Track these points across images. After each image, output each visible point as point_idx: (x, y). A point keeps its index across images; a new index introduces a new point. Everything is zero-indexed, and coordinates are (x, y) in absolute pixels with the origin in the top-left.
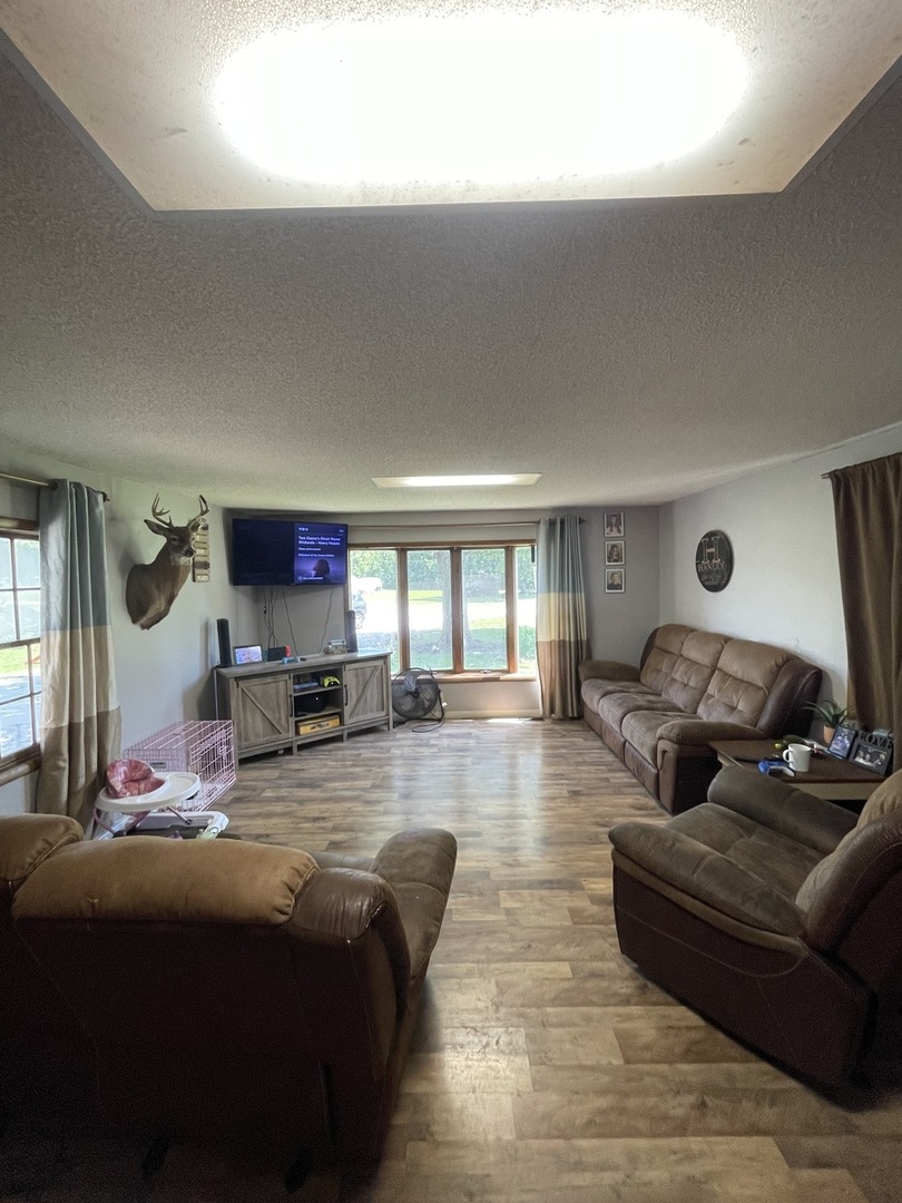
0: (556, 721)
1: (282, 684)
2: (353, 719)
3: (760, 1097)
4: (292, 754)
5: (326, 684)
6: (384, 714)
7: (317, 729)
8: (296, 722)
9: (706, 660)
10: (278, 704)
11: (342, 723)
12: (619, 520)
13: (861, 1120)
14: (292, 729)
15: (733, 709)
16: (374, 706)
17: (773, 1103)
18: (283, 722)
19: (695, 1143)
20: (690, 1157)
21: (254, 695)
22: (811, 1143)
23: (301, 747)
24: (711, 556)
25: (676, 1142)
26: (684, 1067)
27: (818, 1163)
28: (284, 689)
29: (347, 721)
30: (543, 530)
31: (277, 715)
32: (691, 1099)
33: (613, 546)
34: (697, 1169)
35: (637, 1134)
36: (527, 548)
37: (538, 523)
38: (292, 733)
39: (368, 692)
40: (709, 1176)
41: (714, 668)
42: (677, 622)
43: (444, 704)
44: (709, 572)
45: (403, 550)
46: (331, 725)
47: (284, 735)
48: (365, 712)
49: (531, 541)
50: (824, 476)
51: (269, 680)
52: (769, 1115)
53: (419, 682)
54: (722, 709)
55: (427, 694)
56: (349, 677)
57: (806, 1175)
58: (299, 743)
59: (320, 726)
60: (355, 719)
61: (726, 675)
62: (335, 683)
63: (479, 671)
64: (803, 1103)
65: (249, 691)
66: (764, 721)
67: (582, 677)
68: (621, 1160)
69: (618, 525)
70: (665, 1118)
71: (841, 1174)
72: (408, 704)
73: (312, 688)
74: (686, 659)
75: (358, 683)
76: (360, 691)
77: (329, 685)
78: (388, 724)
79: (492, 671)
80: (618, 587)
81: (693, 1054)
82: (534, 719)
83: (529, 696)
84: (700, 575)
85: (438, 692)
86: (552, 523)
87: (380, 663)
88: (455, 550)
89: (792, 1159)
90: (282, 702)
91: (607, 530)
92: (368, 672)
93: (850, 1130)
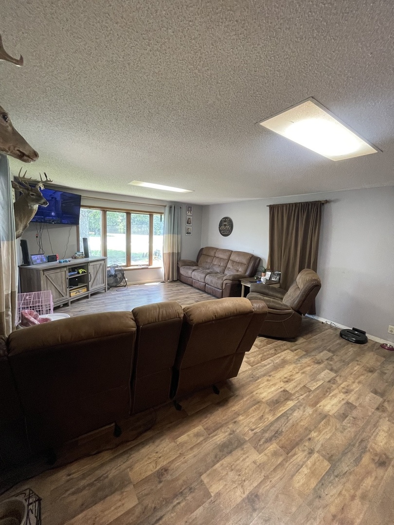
0: (170, 282)
1: (63, 273)
2: (92, 289)
3: (282, 345)
4: (68, 306)
5: (81, 272)
6: (104, 285)
7: (78, 293)
8: (70, 290)
9: (226, 257)
10: (62, 283)
11: (88, 290)
12: (191, 209)
13: (296, 343)
14: (68, 294)
15: (238, 271)
16: (100, 282)
17: (285, 345)
18: (64, 291)
19: (279, 355)
20: (279, 357)
21: (52, 279)
22: (293, 348)
23: (72, 302)
24: (225, 225)
25: (276, 356)
26: (268, 346)
27: (296, 350)
28: (65, 275)
29: (90, 289)
30: (167, 209)
31: (61, 288)
32: (273, 350)
33: (189, 218)
34: (282, 358)
35: (270, 357)
36: (159, 216)
37: (166, 206)
38: (68, 296)
39: (98, 275)
40: (284, 358)
41: (229, 259)
42: (211, 246)
43: (126, 279)
44: (223, 230)
45: (104, 210)
46: (83, 292)
47: (64, 298)
48: (97, 285)
49: (161, 213)
50: (267, 206)
51: (58, 271)
52: (285, 347)
53: (116, 271)
54: (235, 271)
55: (119, 276)
56: (91, 269)
57: (295, 352)
58: (71, 300)
59: (79, 292)
60: (94, 288)
61: (233, 262)
62: (85, 272)
63: (137, 265)
64: (289, 344)
65: (49, 277)
66: (247, 273)
67: (180, 266)
68: (270, 362)
69: (191, 211)
70: (272, 354)
71: (299, 350)
72: (112, 280)
73: (75, 274)
74: (218, 258)
75: (94, 271)
76: (95, 275)
77: (82, 273)
78: (105, 289)
79: (143, 265)
80: (190, 233)
81: (268, 343)
82: (162, 282)
83: (158, 274)
84: (220, 231)
85: (123, 274)
86: (171, 207)
87: (102, 262)
88: (128, 214)
89: (292, 351)
90: (64, 282)
91: (187, 212)
92: (98, 266)
93: (297, 344)
